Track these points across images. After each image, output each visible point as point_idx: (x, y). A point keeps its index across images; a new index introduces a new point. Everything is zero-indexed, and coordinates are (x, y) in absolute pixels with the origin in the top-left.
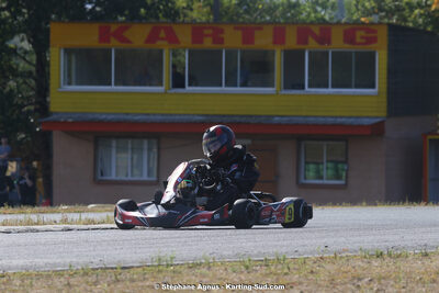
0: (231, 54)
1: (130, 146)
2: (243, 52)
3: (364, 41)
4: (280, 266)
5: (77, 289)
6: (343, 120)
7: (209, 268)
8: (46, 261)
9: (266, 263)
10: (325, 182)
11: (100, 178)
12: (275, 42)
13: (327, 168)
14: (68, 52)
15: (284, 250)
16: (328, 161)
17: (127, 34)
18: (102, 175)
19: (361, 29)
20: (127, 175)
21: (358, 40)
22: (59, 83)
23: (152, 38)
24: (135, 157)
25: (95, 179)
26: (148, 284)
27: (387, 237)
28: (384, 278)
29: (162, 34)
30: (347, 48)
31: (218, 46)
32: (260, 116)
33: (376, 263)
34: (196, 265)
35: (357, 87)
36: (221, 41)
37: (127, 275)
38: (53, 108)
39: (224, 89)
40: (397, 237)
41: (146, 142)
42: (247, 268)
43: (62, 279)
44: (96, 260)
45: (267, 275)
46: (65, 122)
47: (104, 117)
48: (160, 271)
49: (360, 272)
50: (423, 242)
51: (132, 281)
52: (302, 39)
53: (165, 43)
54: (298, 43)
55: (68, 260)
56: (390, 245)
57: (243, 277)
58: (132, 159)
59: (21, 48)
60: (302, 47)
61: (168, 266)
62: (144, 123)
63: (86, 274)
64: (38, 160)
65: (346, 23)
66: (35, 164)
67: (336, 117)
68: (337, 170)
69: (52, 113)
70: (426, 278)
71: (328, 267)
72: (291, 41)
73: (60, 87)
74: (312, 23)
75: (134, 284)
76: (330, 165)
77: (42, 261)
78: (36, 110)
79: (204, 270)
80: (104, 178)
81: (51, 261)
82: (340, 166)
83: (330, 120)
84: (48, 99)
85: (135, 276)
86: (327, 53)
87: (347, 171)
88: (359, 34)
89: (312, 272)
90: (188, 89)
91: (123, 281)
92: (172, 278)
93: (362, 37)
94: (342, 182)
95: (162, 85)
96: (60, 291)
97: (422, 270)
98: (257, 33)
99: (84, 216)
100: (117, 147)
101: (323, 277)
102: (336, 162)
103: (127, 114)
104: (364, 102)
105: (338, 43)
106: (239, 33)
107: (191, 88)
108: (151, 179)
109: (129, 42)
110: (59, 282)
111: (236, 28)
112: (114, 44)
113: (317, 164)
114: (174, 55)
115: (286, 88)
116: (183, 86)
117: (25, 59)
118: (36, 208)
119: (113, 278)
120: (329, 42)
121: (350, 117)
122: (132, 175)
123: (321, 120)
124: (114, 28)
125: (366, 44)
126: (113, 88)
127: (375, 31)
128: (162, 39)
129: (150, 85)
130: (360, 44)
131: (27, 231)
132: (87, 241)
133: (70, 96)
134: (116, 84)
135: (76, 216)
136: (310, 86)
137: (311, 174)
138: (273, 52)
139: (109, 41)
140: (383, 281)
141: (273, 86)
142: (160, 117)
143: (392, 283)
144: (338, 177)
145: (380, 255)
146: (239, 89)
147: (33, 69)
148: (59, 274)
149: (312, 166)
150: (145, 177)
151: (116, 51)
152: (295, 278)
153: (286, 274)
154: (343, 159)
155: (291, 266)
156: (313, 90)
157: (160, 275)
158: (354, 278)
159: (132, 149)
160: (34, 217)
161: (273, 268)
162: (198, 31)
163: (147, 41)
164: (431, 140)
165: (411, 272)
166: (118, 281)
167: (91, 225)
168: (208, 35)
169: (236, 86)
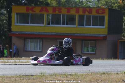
0: (64, 16)
1: (34, 41)
2: (67, 15)
3: (101, 13)
4: (76, 76)
5: (18, 81)
6: (95, 35)
7: (56, 76)
8: (9, 73)
9: (72, 75)
10: (90, 52)
11: (25, 50)
12: (76, 13)
13: (90, 49)
14: (17, 14)
15: (77, 71)
16: (90, 47)
17: (34, 9)
18: (26, 49)
20: (33, 50)
21: (100, 12)
22: (15, 23)
23: (41, 10)
24: (36, 44)
25: (24, 50)
26: (38, 80)
27: (106, 69)
29: (44, 10)
30: (97, 15)
32: (71, 33)
33: (103, 76)
34: (52, 75)
35: (99, 26)
36: (60, 12)
37: (32, 77)
38: (12, 30)
39: (61, 25)
40: (109, 69)
41: (39, 41)
42: (66, 76)
43: (14, 78)
44: (24, 73)
45: (72, 78)
46: (16, 34)
47: (27, 33)
48: (41, 77)
49: (98, 78)
50: (117, 70)
51: (34, 79)
52: (84, 12)
53: (45, 12)
55: (15, 73)
56: (107, 71)
57: (65, 79)
58: (35, 45)
59: (4, 13)
60: (84, 14)
61: (44, 75)
62: (39, 35)
63: (20, 77)
64: (8, 45)
65: (96, 8)
66: (7, 45)
67: (93, 34)
68: (93, 49)
69: (12, 31)
70: (117, 80)
71: (90, 76)
72: (81, 13)
73: (15, 24)
74: (87, 8)
75: (34, 80)
76: (91, 48)
77: (8, 73)
78: (8, 30)
79: (54, 77)
80: (27, 50)
81: (11, 73)
82: (94, 48)
83: (91, 35)
84: (11, 27)
86: (91, 16)
87: (96, 50)
88: (100, 11)
89: (85, 78)
91: (31, 79)
92: (45, 79)
93: (101, 12)
94: (94, 53)
95: (44, 24)
96: (13, 82)
97: (116, 78)
98: (71, 10)
99: (20, 61)
100: (31, 41)
101: (88, 79)
102: (93, 47)
103: (34, 32)
104: (101, 30)
105: (94, 13)
106: (66, 10)
108: (40, 51)
109: (34, 11)
110: (13, 79)
111: (65, 8)
112: (30, 12)
113: (87, 47)
114: (47, 16)
115: (79, 25)
116: (50, 25)
117: (5, 16)
118: (7, 58)
119: (28, 78)
120: (92, 13)
121: (97, 34)
122: (35, 49)
123: (89, 35)
124: (30, 7)
125: (102, 14)
126: (30, 24)
127: (105, 10)
129: (40, 24)
131: (4, 64)
132: (21, 68)
133: (17, 27)
134: (31, 23)
135: (18, 61)
137: (86, 50)
138: (76, 16)
139: (29, 11)
140: (105, 81)
141: (75, 25)
142: (43, 33)
143: (108, 81)
144: (93, 51)
145: (104, 73)
146: (65, 26)
147: (7, 19)
148: (13, 77)
149: (86, 48)
150: (38, 50)
151: (31, 14)
152: (80, 79)
153: (77, 78)
154: (95, 46)
155: (79, 76)
156: (87, 26)
157: (42, 78)
158: (97, 80)
159: (35, 42)
160: (6, 61)
161: (74, 76)
162: (54, 9)
163: (40, 12)
164: (120, 41)
165: (113, 79)
166: (29, 79)
167: (22, 63)
168: (57, 10)
169: (65, 25)
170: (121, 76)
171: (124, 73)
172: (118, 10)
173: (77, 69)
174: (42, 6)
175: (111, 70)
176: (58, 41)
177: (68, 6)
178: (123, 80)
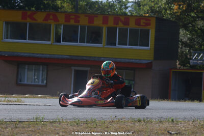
0: (83, 28)
1: (34, 69)
2: (88, 27)
3: (144, 24)
4: (93, 124)
6: (133, 60)
7: (60, 124)
9: (86, 122)
11: (20, 83)
12: (103, 23)
14: (7, 23)
15: (96, 117)
17: (34, 16)
18: (20, 81)
19: (143, 19)
20: (32, 82)
21: (142, 24)
22: (2, 38)
23: (46, 19)
24: (36, 73)
25: (17, 83)
26: (30, 129)
28: (140, 131)
29: (51, 17)
30: (137, 27)
31: (77, 24)
32: (95, 57)
33: (137, 124)
34: (54, 122)
35: (140, 46)
36: (77, 21)
37: (21, 125)
39: (79, 44)
40: (149, 114)
41: (41, 68)
42: (77, 124)
44: (8, 118)
45: (86, 128)
46: (4, 56)
47: (22, 54)
48: (37, 124)
49: (129, 128)
50: (160, 116)
51: (23, 128)
52: (116, 22)
53: (52, 21)
54: (114, 24)
56: (145, 117)
57: (75, 128)
60: (116, 26)
61: (41, 122)
62: (41, 58)
63: (2, 124)
65: (136, 16)
67: (130, 59)
70: (159, 132)
71: (115, 125)
72: (111, 23)
73: (2, 40)
74: (121, 15)
75: (24, 129)
79: (57, 125)
82: (131, 82)
83: (127, 61)
85: (25, 126)
86: (127, 29)
87: (134, 84)
88: (142, 21)
89: (107, 127)
90: (62, 43)
91: (19, 127)
92: (42, 127)
93: (143, 23)
95: (49, 40)
97: (158, 129)
98: (95, 18)
99: (7, 99)
100: (28, 69)
101: (112, 129)
102: (129, 80)
103: (33, 53)
104: (144, 53)
105: (132, 25)
106: (87, 18)
107: (64, 43)
108: (43, 84)
109: (35, 20)
111: (86, 16)
112: (29, 21)
114: (56, 28)
115: (107, 45)
119: (14, 126)
120: (128, 24)
121: (136, 59)
122: (34, 82)
123: (123, 60)
125: (146, 26)
126: (27, 41)
127: (150, 20)
128: (51, 19)
129: (44, 40)
130: (143, 26)
132: (6, 110)
134: (29, 40)
135: (3, 99)
136: (118, 44)
138: (103, 28)
139: (26, 19)
140: (139, 133)
141: (102, 44)
142: (48, 56)
143: (144, 134)
145: (139, 121)
146: (86, 44)
150: (40, 83)
151: (29, 24)
152: (99, 129)
153: (95, 127)
154: (132, 79)
155: (98, 124)
156: (120, 46)
157: (37, 126)
158: (126, 131)
161: (89, 125)
162: (68, 16)
163: (44, 20)
164: (174, 72)
165: (153, 129)
166: (16, 127)
167: (9, 103)
168: (72, 19)
169: (84, 43)
170: (166, 125)
171: (171, 120)
172: (172, 21)
173: (97, 114)
174: (47, 11)
175: (151, 116)
176: (73, 68)
177: (89, 12)
178: (168, 132)
